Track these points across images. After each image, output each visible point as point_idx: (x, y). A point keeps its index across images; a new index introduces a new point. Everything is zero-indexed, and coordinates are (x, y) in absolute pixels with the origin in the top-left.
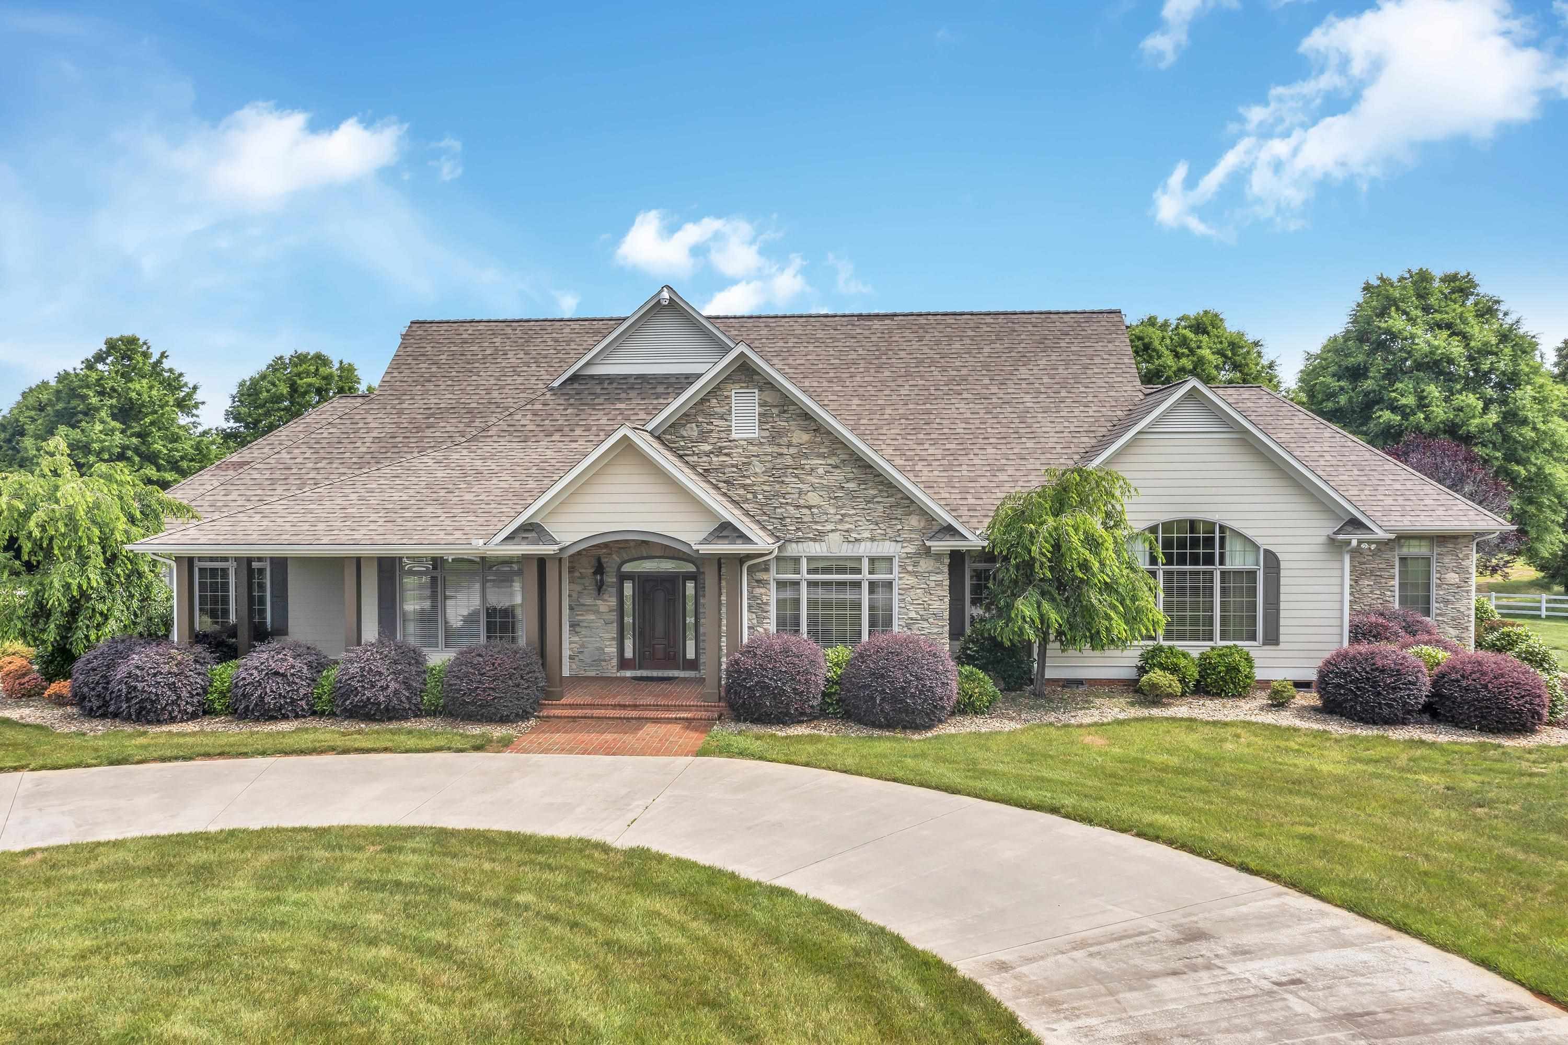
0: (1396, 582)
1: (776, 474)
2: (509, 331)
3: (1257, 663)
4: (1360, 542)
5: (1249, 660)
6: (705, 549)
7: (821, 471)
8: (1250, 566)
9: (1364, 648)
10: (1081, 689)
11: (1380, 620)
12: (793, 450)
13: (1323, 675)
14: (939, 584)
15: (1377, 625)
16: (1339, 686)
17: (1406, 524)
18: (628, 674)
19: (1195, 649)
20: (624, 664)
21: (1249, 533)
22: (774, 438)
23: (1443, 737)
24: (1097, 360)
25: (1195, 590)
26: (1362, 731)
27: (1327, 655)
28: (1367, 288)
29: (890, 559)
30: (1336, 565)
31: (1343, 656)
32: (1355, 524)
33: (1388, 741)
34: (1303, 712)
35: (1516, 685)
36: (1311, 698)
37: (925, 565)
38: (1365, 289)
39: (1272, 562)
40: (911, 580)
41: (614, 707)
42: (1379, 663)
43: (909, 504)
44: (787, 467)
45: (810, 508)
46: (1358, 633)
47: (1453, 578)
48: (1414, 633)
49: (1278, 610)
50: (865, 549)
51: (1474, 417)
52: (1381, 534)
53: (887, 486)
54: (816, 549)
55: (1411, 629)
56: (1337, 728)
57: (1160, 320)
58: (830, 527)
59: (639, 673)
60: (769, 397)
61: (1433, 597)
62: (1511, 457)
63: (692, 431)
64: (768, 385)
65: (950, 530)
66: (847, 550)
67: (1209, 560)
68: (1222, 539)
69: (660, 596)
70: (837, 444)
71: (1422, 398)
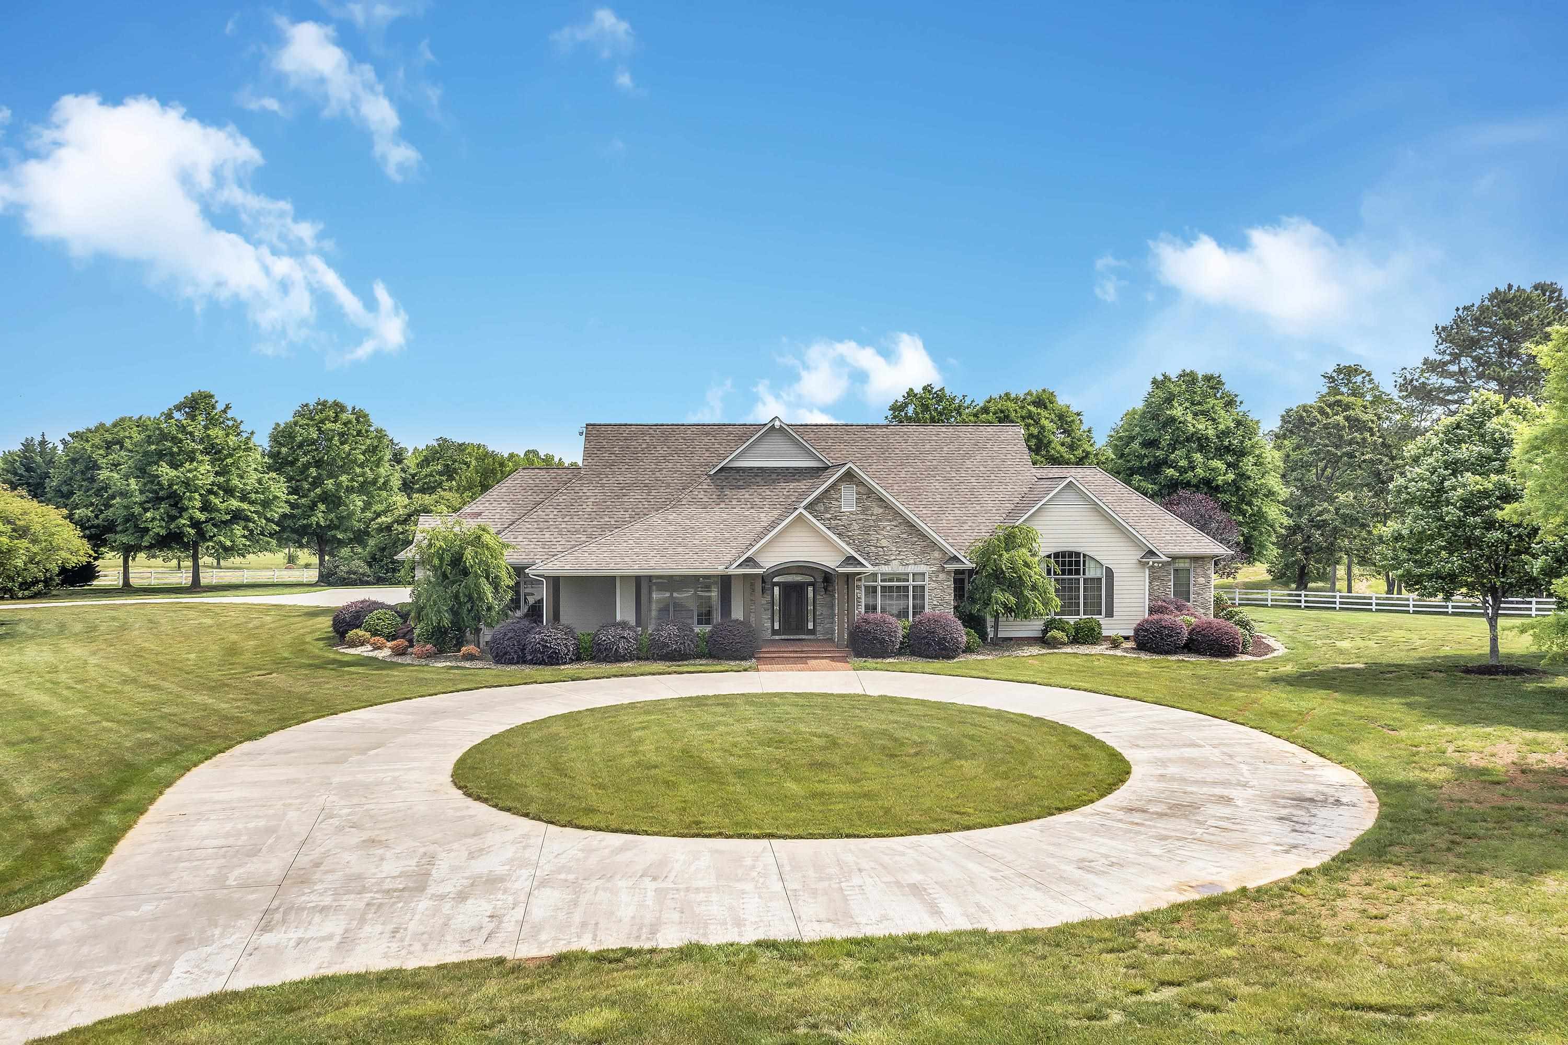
0: (1172, 583)
1: (865, 530)
2: (651, 431)
3: (1103, 626)
4: (1154, 563)
5: (1099, 625)
6: (840, 570)
7: (888, 528)
8: (1099, 575)
9: (1156, 617)
10: (1012, 642)
11: (1164, 604)
12: (874, 517)
13: (1137, 631)
14: (949, 587)
15: (1162, 606)
16: (1145, 636)
17: (1176, 550)
18: (777, 637)
19: (1072, 620)
20: (774, 632)
21: (1097, 558)
22: (863, 512)
23: (1193, 658)
24: (1009, 456)
25: (1070, 589)
26: (1156, 657)
27: (1138, 622)
28: (1154, 382)
29: (924, 574)
30: (1142, 575)
31: (1147, 621)
32: (1151, 553)
33: (1168, 661)
34: (1126, 650)
35: (1226, 633)
36: (1131, 644)
37: (942, 576)
38: (1153, 383)
39: (1110, 573)
40: (934, 585)
41: (791, 652)
42: (1164, 624)
43: (934, 545)
44: (871, 526)
45: (882, 547)
46: (1152, 611)
47: (1201, 580)
48: (1181, 611)
49: (1113, 599)
50: (911, 569)
51: (1220, 475)
52: (1165, 559)
53: (923, 536)
54: (885, 569)
55: (1179, 608)
56: (1144, 656)
57: (1013, 396)
58: (893, 557)
59: (783, 637)
60: (862, 489)
61: (1191, 591)
62: (1242, 500)
63: (820, 507)
64: (861, 483)
65: (955, 559)
66: (901, 569)
67: (1077, 572)
68: (1084, 562)
69: (794, 595)
70: (897, 514)
71: (1190, 462)
